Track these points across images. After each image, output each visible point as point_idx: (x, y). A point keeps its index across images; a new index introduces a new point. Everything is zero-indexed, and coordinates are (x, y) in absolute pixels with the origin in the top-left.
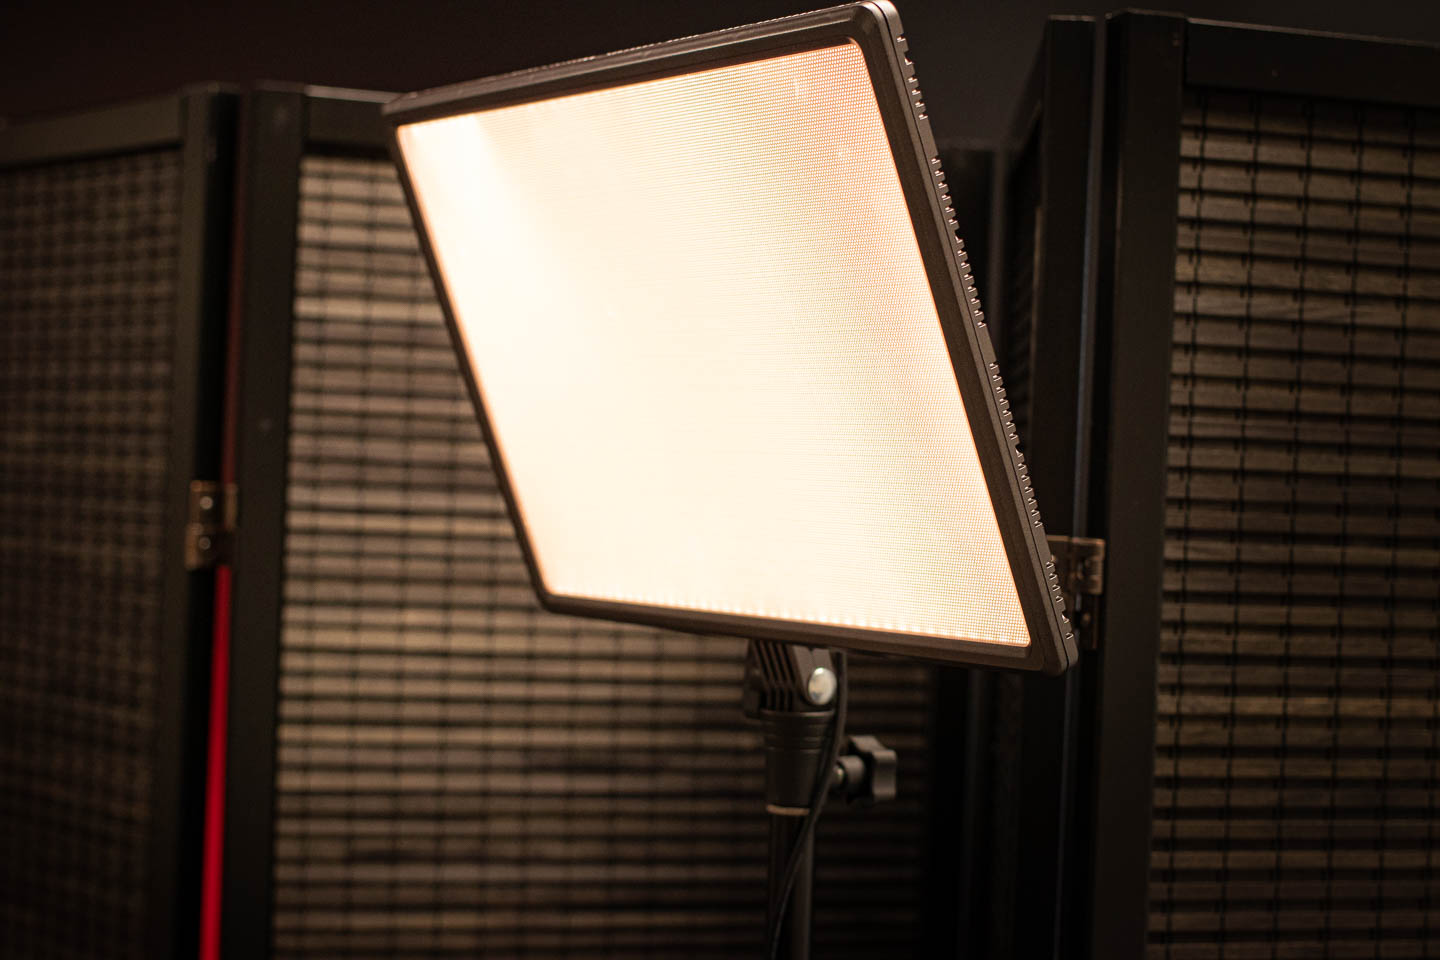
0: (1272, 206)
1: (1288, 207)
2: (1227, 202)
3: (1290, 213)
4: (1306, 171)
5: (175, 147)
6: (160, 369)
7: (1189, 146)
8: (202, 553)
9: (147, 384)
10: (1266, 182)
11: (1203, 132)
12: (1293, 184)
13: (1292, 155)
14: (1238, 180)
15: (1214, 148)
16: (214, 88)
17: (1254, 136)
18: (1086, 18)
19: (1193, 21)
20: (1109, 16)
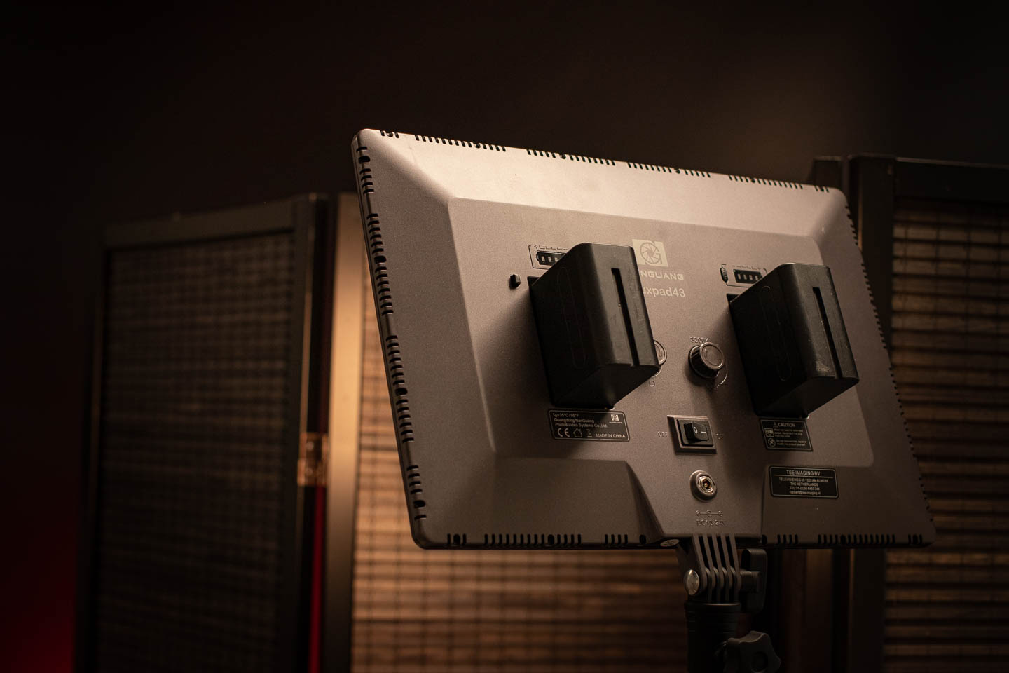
0: (948, 265)
1: (957, 266)
2: (921, 264)
3: (959, 269)
4: (968, 245)
5: (289, 231)
6: (280, 365)
7: (899, 232)
8: (308, 477)
9: (272, 374)
10: (944, 252)
11: (907, 224)
12: (960, 253)
13: (959, 236)
14: (926, 251)
15: (913, 233)
16: (313, 197)
17: (937, 226)
18: (838, 158)
19: (900, 159)
20: (850, 157)
